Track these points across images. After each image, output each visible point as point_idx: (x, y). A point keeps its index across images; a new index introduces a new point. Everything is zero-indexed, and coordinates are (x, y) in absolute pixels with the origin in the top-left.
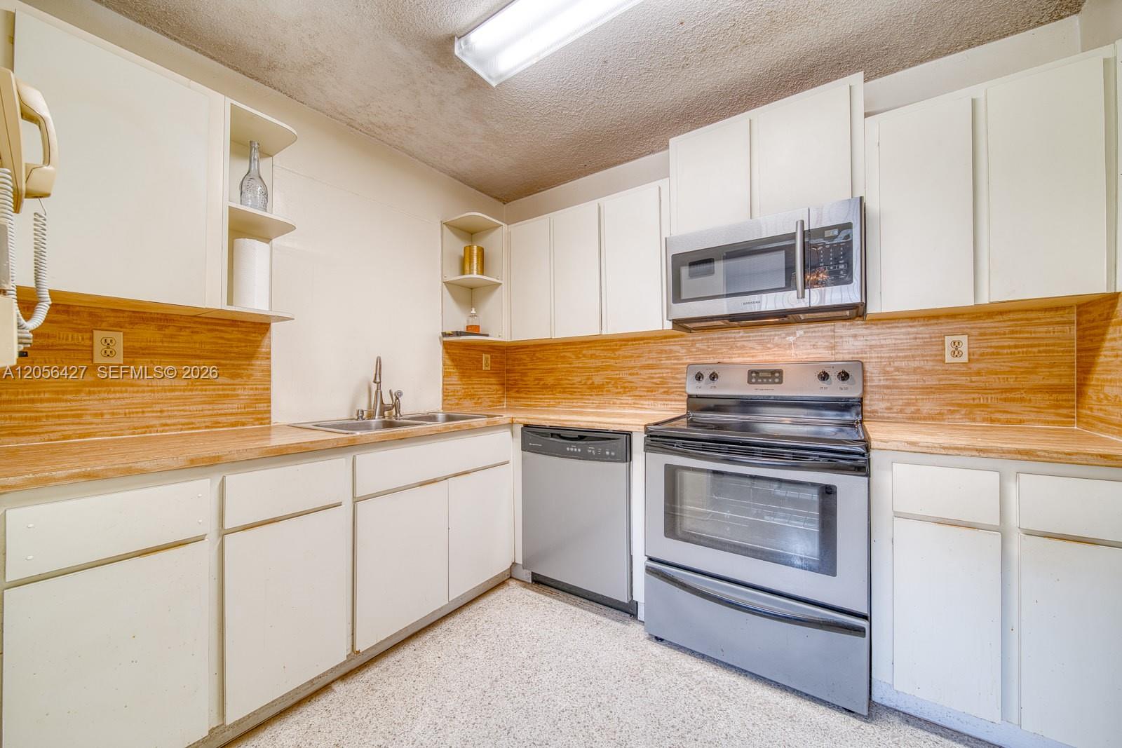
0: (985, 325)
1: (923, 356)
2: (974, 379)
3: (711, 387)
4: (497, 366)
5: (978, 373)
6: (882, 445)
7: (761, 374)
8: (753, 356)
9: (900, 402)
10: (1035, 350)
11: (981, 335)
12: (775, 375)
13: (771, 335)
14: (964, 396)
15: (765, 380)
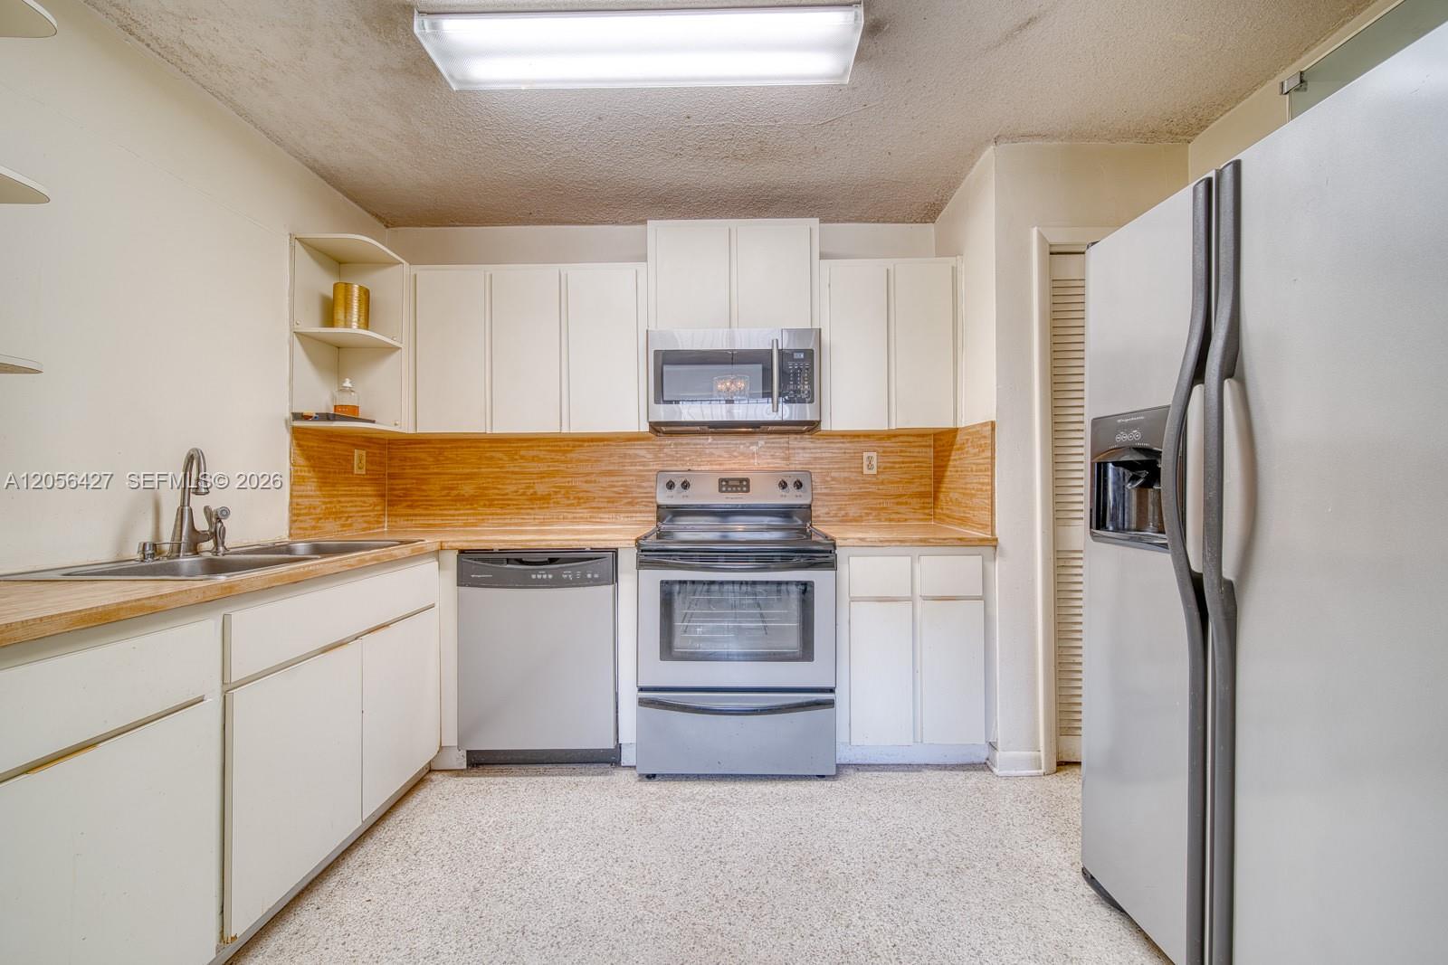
0: (886, 445)
1: (850, 468)
2: (881, 487)
3: (683, 497)
4: (375, 467)
5: (882, 483)
6: (844, 543)
7: (731, 483)
8: (720, 464)
9: (835, 508)
10: (913, 465)
11: (884, 452)
12: (742, 485)
13: (736, 444)
14: (875, 502)
15: (734, 489)
